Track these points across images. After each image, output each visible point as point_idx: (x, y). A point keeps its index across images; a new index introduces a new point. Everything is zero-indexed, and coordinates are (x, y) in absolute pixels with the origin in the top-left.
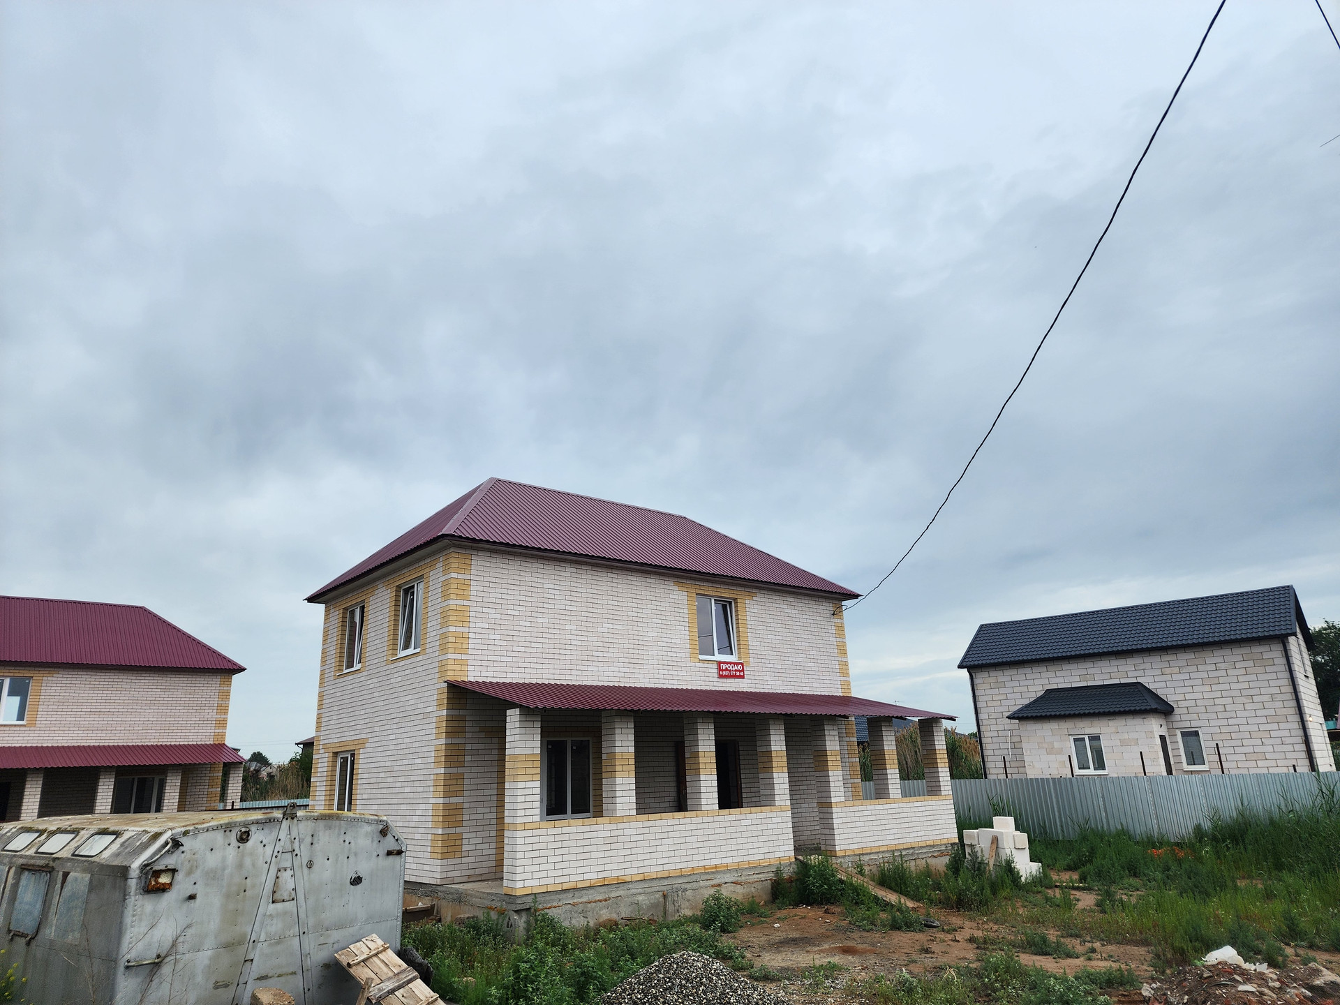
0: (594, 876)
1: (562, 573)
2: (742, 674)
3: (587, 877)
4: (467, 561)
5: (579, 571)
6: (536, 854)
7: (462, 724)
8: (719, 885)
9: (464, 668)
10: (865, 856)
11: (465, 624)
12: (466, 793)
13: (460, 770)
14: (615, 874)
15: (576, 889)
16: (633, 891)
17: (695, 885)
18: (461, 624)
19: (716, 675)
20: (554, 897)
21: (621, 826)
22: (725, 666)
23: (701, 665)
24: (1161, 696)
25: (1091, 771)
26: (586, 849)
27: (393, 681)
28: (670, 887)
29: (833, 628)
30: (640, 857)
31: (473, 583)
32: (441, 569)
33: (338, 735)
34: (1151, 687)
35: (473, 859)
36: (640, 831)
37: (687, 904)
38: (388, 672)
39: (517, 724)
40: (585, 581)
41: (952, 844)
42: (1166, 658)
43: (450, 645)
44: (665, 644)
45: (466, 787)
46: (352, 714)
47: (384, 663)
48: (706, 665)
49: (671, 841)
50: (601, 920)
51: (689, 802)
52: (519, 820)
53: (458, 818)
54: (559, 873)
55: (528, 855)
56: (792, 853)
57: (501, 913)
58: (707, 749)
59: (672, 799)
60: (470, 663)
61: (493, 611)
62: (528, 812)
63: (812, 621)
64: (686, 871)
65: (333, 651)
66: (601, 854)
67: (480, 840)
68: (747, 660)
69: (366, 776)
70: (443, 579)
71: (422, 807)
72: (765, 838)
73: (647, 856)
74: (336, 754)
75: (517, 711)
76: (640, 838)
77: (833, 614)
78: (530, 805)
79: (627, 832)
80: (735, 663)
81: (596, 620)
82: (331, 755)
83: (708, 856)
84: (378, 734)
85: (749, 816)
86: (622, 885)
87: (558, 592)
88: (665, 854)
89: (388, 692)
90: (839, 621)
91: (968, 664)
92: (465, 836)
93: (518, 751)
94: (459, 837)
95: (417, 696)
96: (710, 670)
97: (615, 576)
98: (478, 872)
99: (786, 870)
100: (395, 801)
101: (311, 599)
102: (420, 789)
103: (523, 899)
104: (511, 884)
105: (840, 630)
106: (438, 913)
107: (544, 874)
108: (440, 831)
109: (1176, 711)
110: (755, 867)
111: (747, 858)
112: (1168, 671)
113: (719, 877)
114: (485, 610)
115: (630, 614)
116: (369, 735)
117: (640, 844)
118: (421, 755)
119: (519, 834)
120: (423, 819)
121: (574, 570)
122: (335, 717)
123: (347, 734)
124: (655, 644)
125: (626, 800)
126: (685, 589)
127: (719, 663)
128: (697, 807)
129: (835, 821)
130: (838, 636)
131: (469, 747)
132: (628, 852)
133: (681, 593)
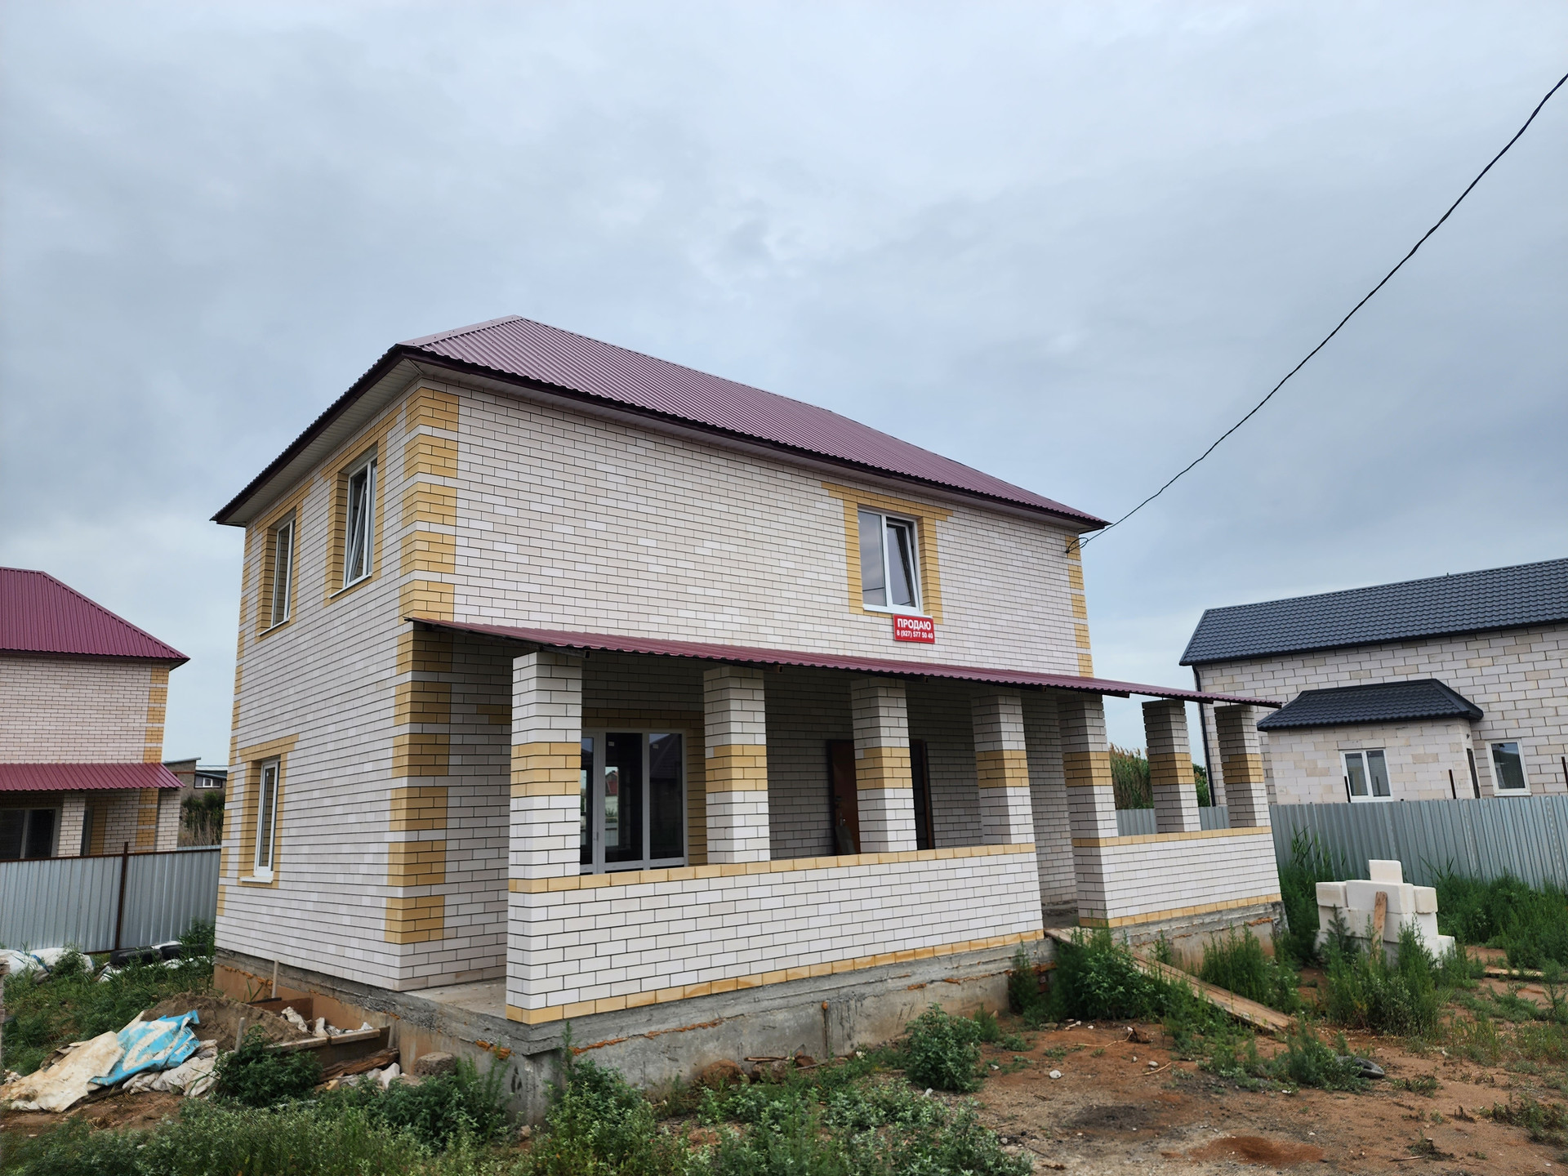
0: (691, 978)
1: (631, 449)
2: (930, 636)
3: (677, 980)
4: (450, 408)
6: (573, 939)
7: (442, 698)
8: (921, 987)
9: (446, 598)
10: (1151, 927)
11: (447, 520)
12: (452, 823)
13: (440, 782)
14: (731, 972)
15: (654, 1006)
16: (765, 1004)
17: (879, 987)
18: (439, 519)
19: (890, 636)
20: (609, 1024)
21: (741, 881)
22: (904, 623)
23: (867, 619)
24: (1465, 697)
25: (1369, 798)
26: (675, 927)
27: (333, 633)
28: (833, 994)
29: (1067, 572)
30: (779, 939)
31: (461, 447)
32: (404, 424)
33: (259, 733)
34: (1452, 685)
35: (465, 943)
36: (777, 890)
37: (866, 1022)
38: (327, 619)
39: (533, 684)
40: (671, 466)
41: (1274, 905)
42: (1474, 645)
43: (417, 555)
44: (808, 582)
45: (451, 813)
46: (277, 696)
47: (321, 606)
48: (875, 620)
49: (834, 908)
50: (705, 1063)
51: (863, 837)
52: (535, 873)
53: (437, 868)
54: (620, 975)
55: (554, 941)
56: (1040, 925)
57: (501, 1058)
58: (895, 743)
59: (822, 834)
60: (458, 590)
61: (502, 501)
62: (555, 857)
63: (1035, 561)
64: (861, 962)
65: (255, 598)
66: (704, 936)
67: (480, 908)
68: (938, 614)
69: (294, 797)
70: (406, 439)
71: (374, 848)
72: (996, 900)
73: (792, 937)
74: (258, 764)
75: (533, 658)
76: (778, 902)
77: (1067, 552)
78: (558, 843)
79: (753, 893)
80: (919, 619)
81: (690, 533)
82: (250, 765)
83: (900, 934)
84: (312, 725)
85: (969, 862)
86: (743, 993)
87: (623, 480)
88: (825, 933)
89: (325, 653)
90: (1075, 562)
91: (1194, 659)
92: (449, 900)
93: (533, 737)
94: (439, 902)
95: (367, 653)
96: (882, 628)
97: (723, 462)
98: (475, 964)
99: (1031, 953)
100: (334, 839)
101: (222, 518)
102: (371, 817)
103: (545, 1031)
104: (519, 1001)
105: (1076, 577)
106: (395, 1043)
107: (589, 979)
108: (400, 893)
109: (1486, 716)
110: (981, 952)
111: (966, 936)
112: (1476, 663)
113: (921, 970)
114: (486, 498)
115: (750, 528)
116: (300, 729)
117: (778, 915)
118: (373, 756)
119: (534, 900)
120: (374, 870)
121: (651, 446)
122: (255, 705)
123: (270, 729)
124: (792, 580)
125: (752, 832)
126: (840, 496)
127: (895, 617)
128: (879, 846)
129: (1105, 869)
130: (1073, 585)
131: (455, 740)
132: (755, 930)
133: (833, 501)
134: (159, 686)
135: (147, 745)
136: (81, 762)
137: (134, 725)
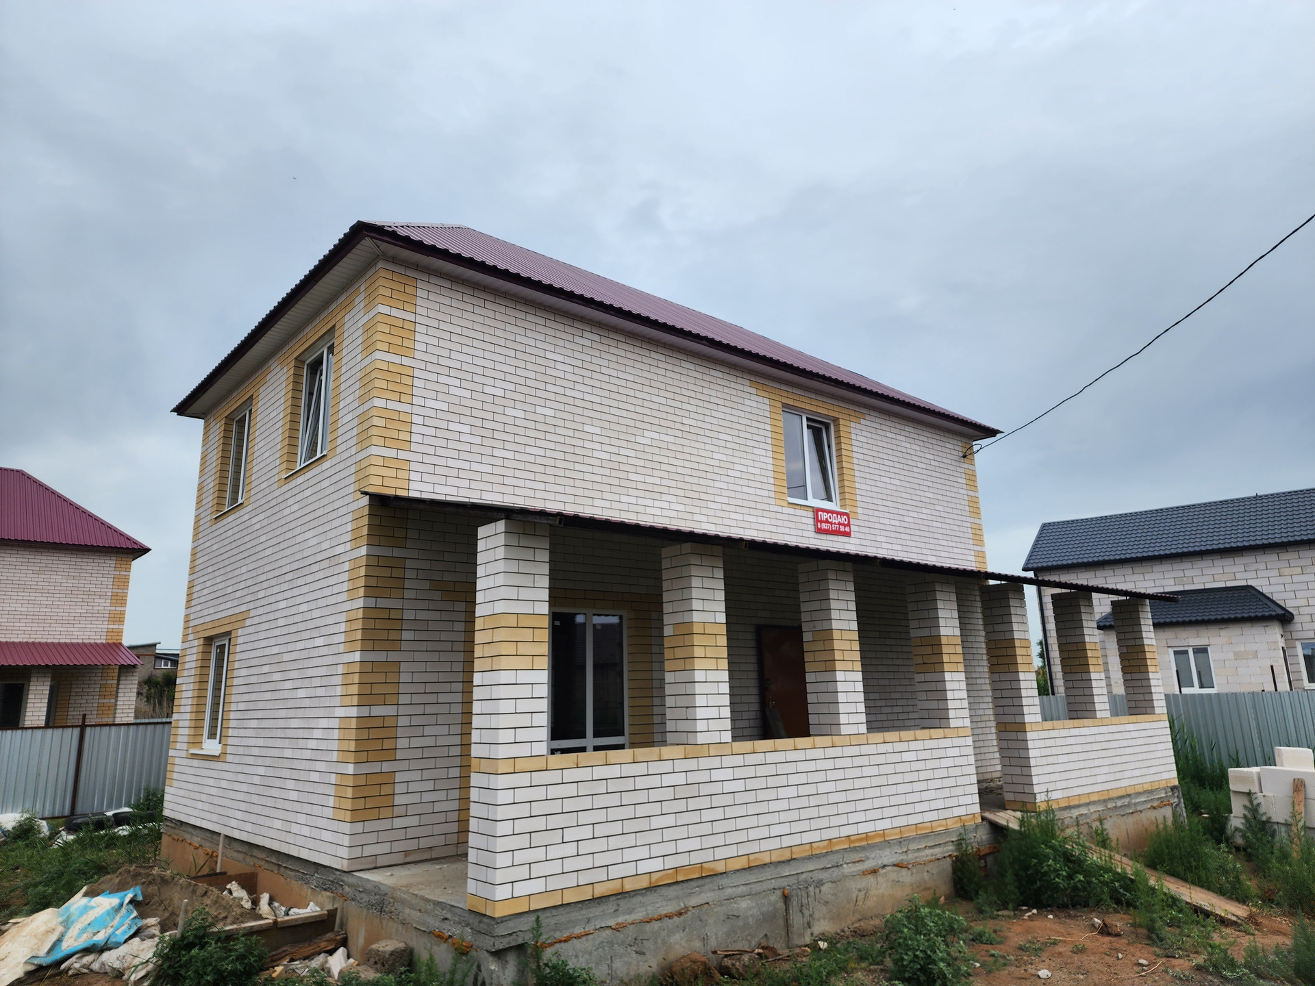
0: (656, 865)
1: (577, 340)
2: (847, 529)
3: (644, 867)
4: (408, 289)
5: (604, 340)
6: (539, 823)
7: (397, 573)
8: (874, 872)
9: (402, 474)
10: (1072, 811)
11: (404, 398)
12: (403, 699)
13: (393, 656)
14: (696, 858)
15: (622, 895)
16: (729, 891)
17: (836, 873)
18: (396, 397)
19: (812, 528)
20: (576, 915)
21: (704, 763)
22: (824, 516)
23: (791, 511)
24: (1278, 602)
25: (1196, 690)
26: (641, 811)
27: (286, 512)
28: (793, 880)
29: (963, 476)
30: (741, 823)
31: (419, 328)
32: (362, 305)
33: (212, 610)
34: (1265, 590)
35: (414, 821)
36: (740, 773)
37: (824, 910)
38: (281, 499)
39: (501, 553)
40: (614, 358)
41: (1173, 788)
42: (1285, 556)
43: (374, 431)
44: (738, 474)
45: (403, 688)
46: (230, 575)
47: (276, 486)
48: (798, 512)
49: (792, 792)
50: (672, 957)
51: (812, 719)
52: (502, 752)
53: (388, 744)
54: (586, 862)
55: (521, 826)
56: (977, 809)
57: (462, 952)
58: (844, 625)
60: (413, 466)
61: (457, 383)
62: (522, 735)
63: (936, 464)
64: (819, 847)
65: (211, 484)
66: (670, 820)
67: (429, 785)
68: (854, 509)
69: (244, 672)
70: (365, 319)
71: (324, 723)
72: (938, 784)
73: (753, 821)
74: (209, 640)
75: (500, 526)
76: (739, 786)
77: (964, 457)
78: (525, 720)
79: (716, 775)
80: (838, 513)
81: (632, 423)
82: (201, 642)
83: (854, 818)
84: (263, 602)
85: (914, 745)
86: (707, 880)
87: (570, 369)
88: (784, 817)
89: (278, 532)
90: (970, 467)
91: (1035, 565)
92: (399, 777)
93: (500, 607)
94: (389, 779)
95: (320, 530)
96: (804, 520)
97: (662, 358)
98: (424, 843)
99: (972, 835)
100: (282, 713)
101: (183, 409)
102: (321, 692)
103: (511, 924)
104: (483, 891)
105: (971, 479)
106: (342, 925)
107: (555, 867)
108: (350, 769)
109: (1297, 618)
110: (926, 836)
111: (913, 820)
112: (1287, 571)
113: (873, 855)
114: (442, 379)
115: (685, 421)
116: (251, 606)
117: (740, 798)
118: (324, 631)
119: (502, 781)
120: (323, 744)
121: (597, 338)
122: (209, 584)
123: (222, 607)
124: (724, 472)
125: (713, 713)
126: (766, 395)
127: (816, 511)
128: (831, 728)
129: (1032, 753)
130: (969, 487)
131: (408, 615)
132: (718, 814)
133: (760, 399)
134: (122, 573)
135: (110, 626)
136: (49, 641)
137: (99, 608)
